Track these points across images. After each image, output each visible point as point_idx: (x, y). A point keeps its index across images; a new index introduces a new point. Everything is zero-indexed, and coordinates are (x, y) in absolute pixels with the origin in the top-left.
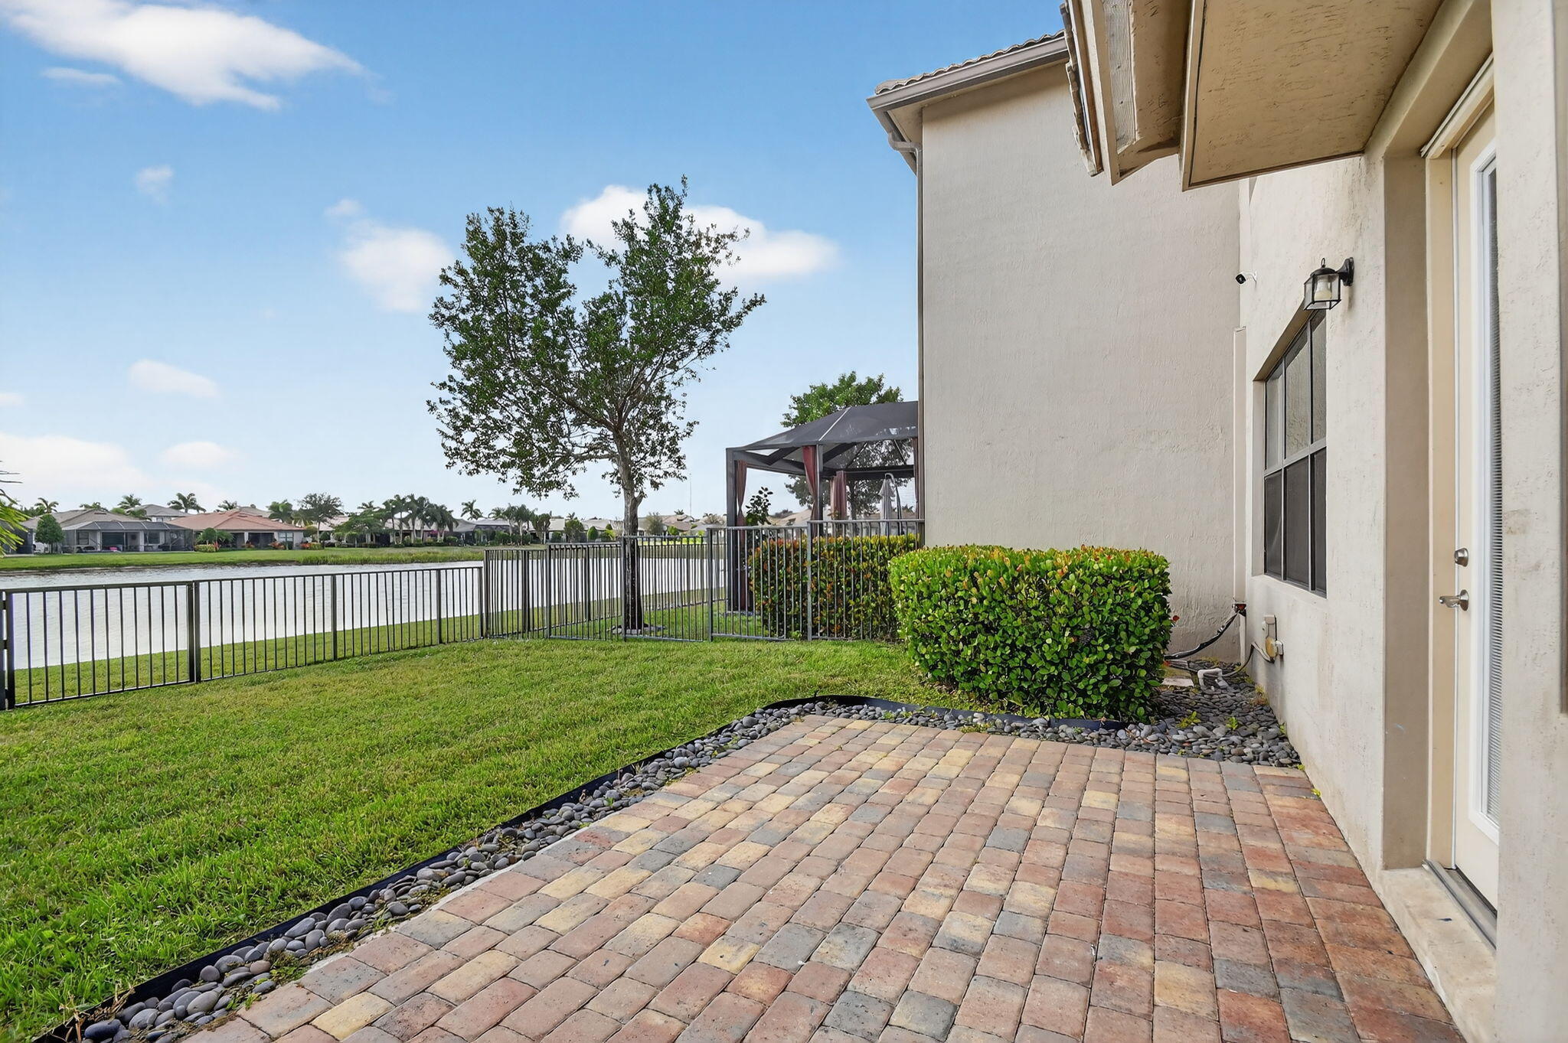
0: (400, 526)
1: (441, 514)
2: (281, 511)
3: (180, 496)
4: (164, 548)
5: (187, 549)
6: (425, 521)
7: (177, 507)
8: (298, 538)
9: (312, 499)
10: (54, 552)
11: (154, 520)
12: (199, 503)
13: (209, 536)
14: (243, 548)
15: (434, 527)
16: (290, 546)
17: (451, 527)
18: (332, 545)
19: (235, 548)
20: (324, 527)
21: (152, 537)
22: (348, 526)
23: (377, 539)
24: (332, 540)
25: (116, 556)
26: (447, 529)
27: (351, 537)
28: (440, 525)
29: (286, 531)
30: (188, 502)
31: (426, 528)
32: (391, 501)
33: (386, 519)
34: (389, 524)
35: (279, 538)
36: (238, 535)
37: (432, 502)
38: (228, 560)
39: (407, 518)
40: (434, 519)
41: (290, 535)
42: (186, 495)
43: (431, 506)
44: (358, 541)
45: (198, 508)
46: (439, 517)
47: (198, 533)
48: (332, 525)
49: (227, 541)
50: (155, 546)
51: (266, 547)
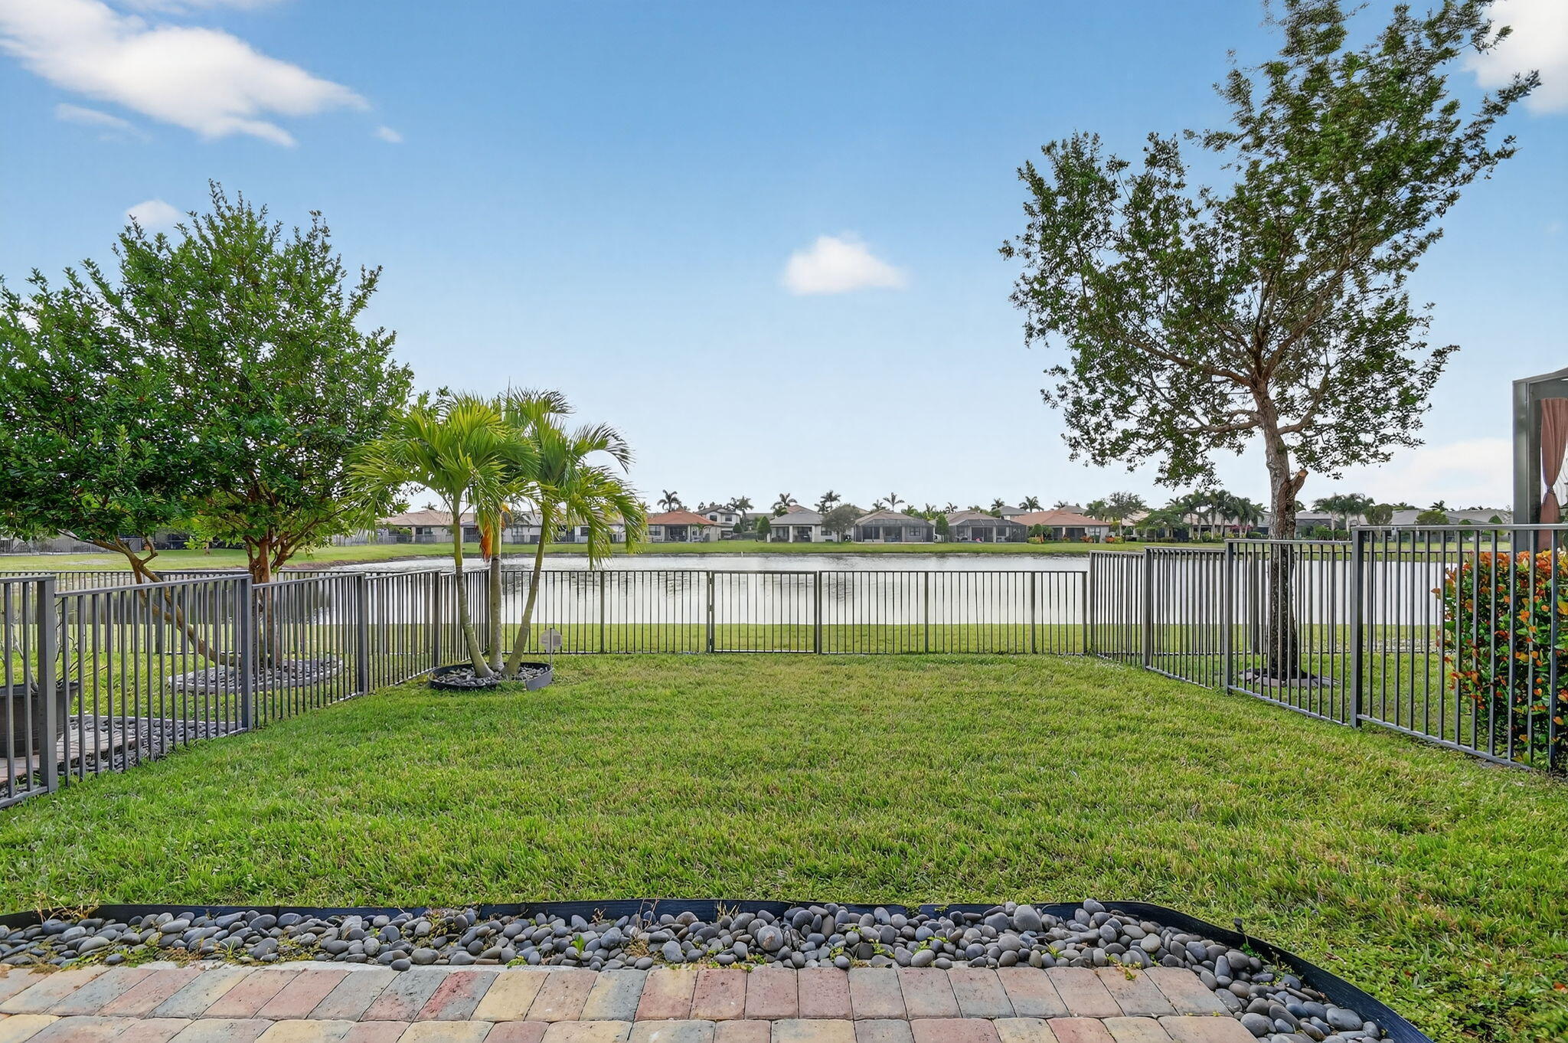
0: (1199, 521)
1: (1244, 508)
2: (1095, 509)
3: (1028, 499)
4: (1008, 540)
5: (1022, 541)
6: (1226, 516)
7: (1025, 508)
8: (1104, 532)
9: (1117, 498)
10: (945, 541)
11: (1008, 518)
12: (1040, 505)
13: (1037, 531)
14: (1062, 541)
15: (1236, 521)
16: (1096, 539)
17: (1255, 521)
18: (1134, 539)
19: (1056, 540)
20: (1126, 522)
21: (1001, 532)
22: (1147, 522)
23: (1175, 535)
24: (1135, 535)
25: (979, 545)
26: (1250, 523)
27: (1152, 532)
28: (1242, 520)
29: (1095, 526)
30: (1032, 504)
31: (1227, 523)
32: (1190, 496)
33: (1184, 514)
34: (1187, 520)
35: (1088, 531)
36: (1058, 530)
37: (1234, 494)
38: (1047, 550)
39: (1207, 512)
40: (1235, 513)
41: (1098, 530)
42: (1031, 498)
43: (1233, 499)
44: (1158, 536)
45: (1039, 508)
46: (1241, 512)
47: (1030, 528)
48: (1134, 522)
49: (1049, 536)
50: (1003, 538)
51: (1080, 541)
